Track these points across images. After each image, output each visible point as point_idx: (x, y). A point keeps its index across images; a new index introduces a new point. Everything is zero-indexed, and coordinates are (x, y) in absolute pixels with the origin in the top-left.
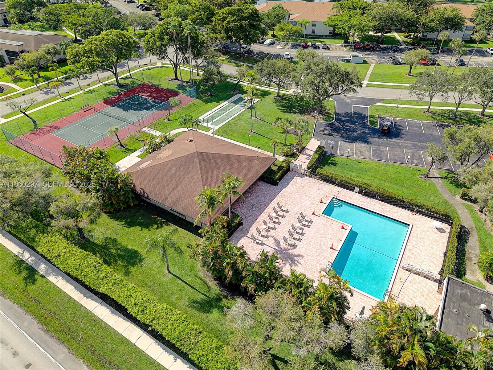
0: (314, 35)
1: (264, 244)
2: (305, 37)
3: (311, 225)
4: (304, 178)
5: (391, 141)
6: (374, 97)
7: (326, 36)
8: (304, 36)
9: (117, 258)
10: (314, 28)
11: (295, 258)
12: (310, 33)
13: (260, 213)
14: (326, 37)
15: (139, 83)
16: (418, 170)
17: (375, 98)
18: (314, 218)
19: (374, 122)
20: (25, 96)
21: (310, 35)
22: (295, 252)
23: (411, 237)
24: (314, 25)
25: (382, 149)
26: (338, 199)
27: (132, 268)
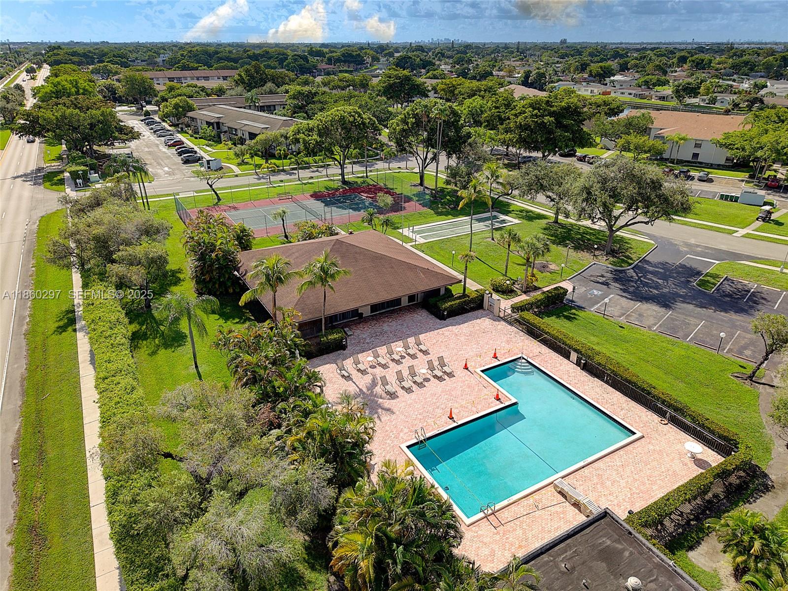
0: (695, 163)
1: (352, 379)
2: (677, 164)
3: (447, 380)
4: (497, 323)
5: (721, 315)
6: (744, 252)
7: (719, 165)
8: (675, 162)
9: (158, 336)
10: (697, 151)
11: (380, 410)
12: (689, 158)
13: (383, 343)
14: (719, 167)
15: (372, 183)
16: (740, 366)
17: (745, 254)
18: (460, 372)
19: (710, 283)
20: (237, 178)
21: (688, 162)
22: (387, 403)
23: (621, 452)
24: (698, 146)
25: (689, 320)
26: (528, 362)
27: (164, 350)
